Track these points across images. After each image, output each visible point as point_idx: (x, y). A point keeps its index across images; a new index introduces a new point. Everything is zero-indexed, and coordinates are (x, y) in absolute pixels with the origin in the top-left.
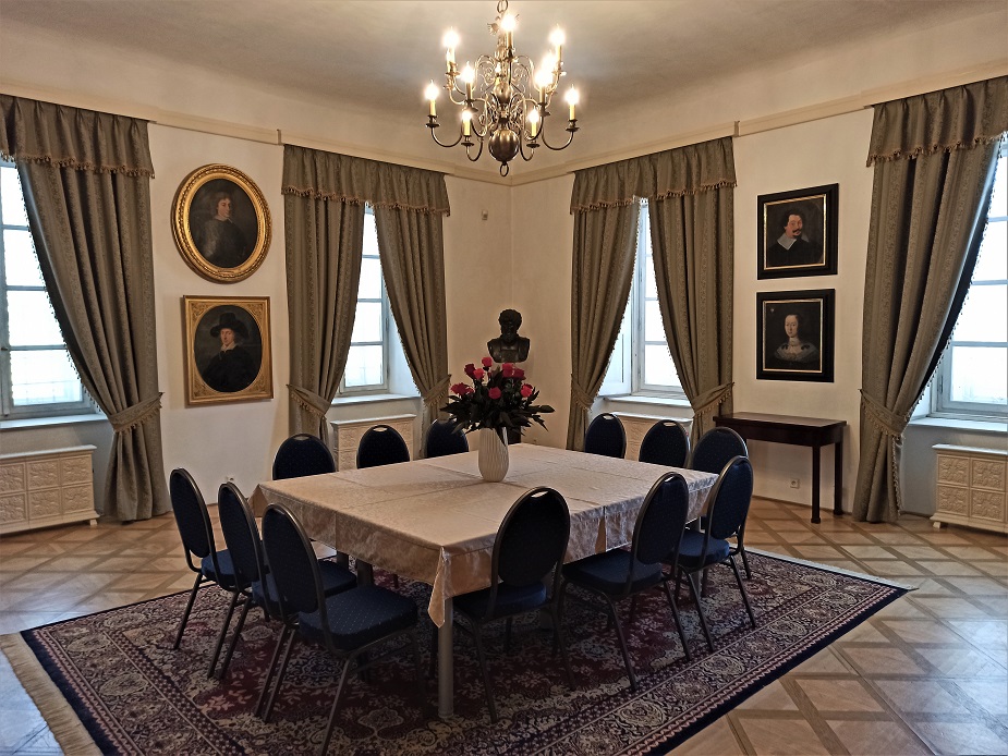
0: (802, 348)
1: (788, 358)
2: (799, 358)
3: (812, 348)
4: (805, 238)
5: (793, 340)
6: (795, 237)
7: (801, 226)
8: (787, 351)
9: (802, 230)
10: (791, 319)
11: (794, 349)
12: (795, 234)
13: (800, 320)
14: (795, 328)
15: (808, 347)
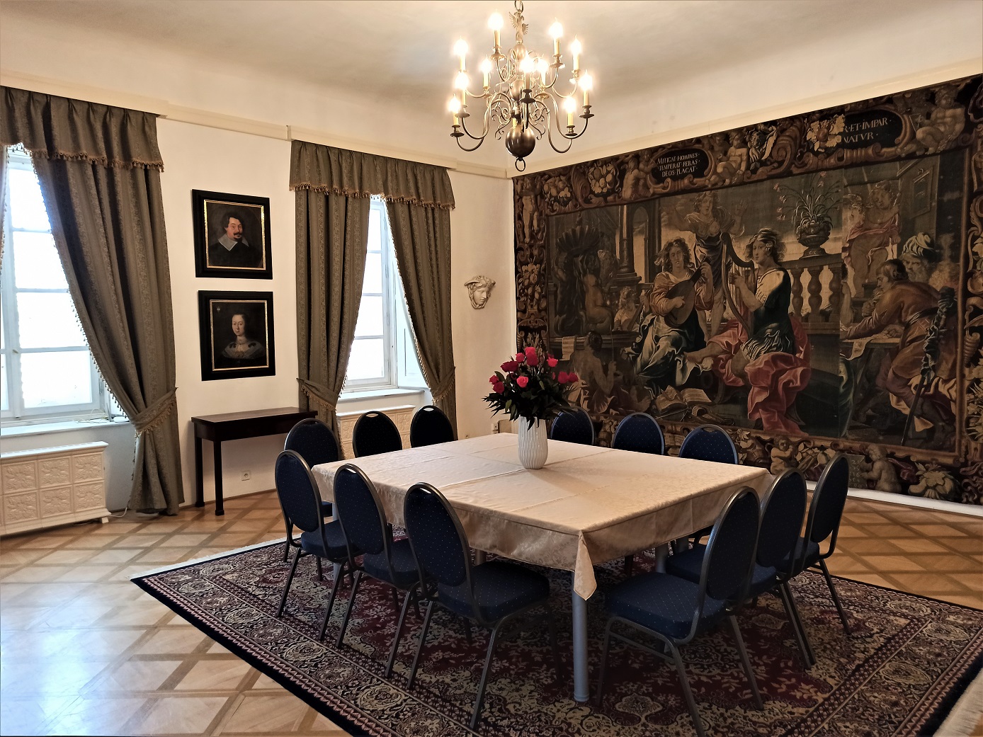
0: (249, 346)
1: (236, 356)
2: (247, 356)
3: (258, 345)
4: (245, 242)
5: (240, 338)
6: (236, 239)
7: (241, 230)
8: (235, 350)
9: (242, 234)
10: (238, 319)
11: (242, 347)
12: (236, 237)
13: (246, 319)
14: (241, 327)
15: (254, 345)
